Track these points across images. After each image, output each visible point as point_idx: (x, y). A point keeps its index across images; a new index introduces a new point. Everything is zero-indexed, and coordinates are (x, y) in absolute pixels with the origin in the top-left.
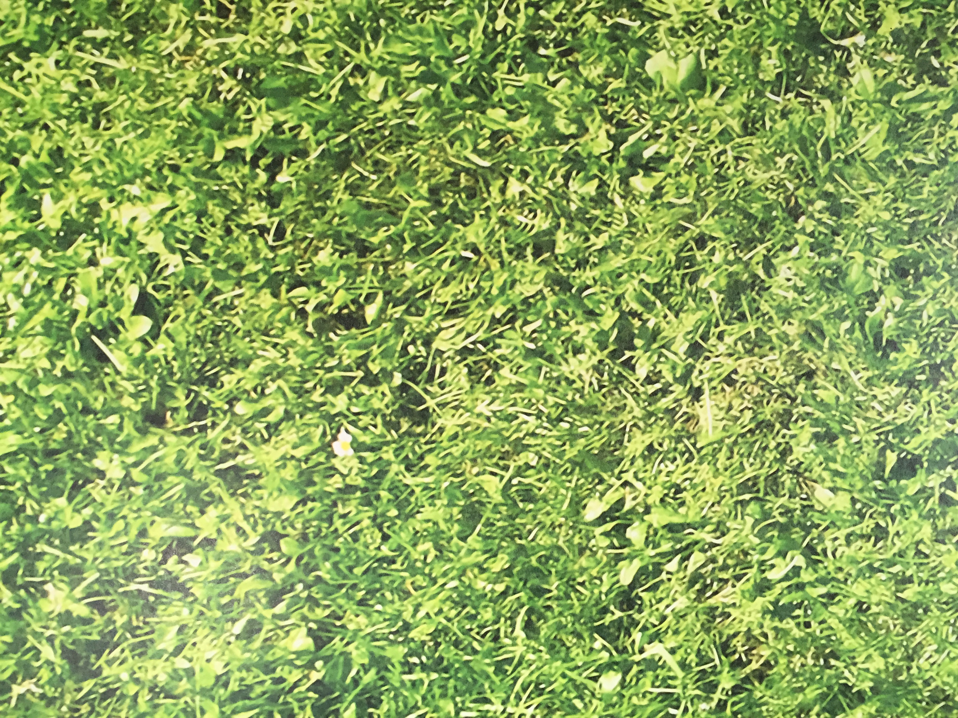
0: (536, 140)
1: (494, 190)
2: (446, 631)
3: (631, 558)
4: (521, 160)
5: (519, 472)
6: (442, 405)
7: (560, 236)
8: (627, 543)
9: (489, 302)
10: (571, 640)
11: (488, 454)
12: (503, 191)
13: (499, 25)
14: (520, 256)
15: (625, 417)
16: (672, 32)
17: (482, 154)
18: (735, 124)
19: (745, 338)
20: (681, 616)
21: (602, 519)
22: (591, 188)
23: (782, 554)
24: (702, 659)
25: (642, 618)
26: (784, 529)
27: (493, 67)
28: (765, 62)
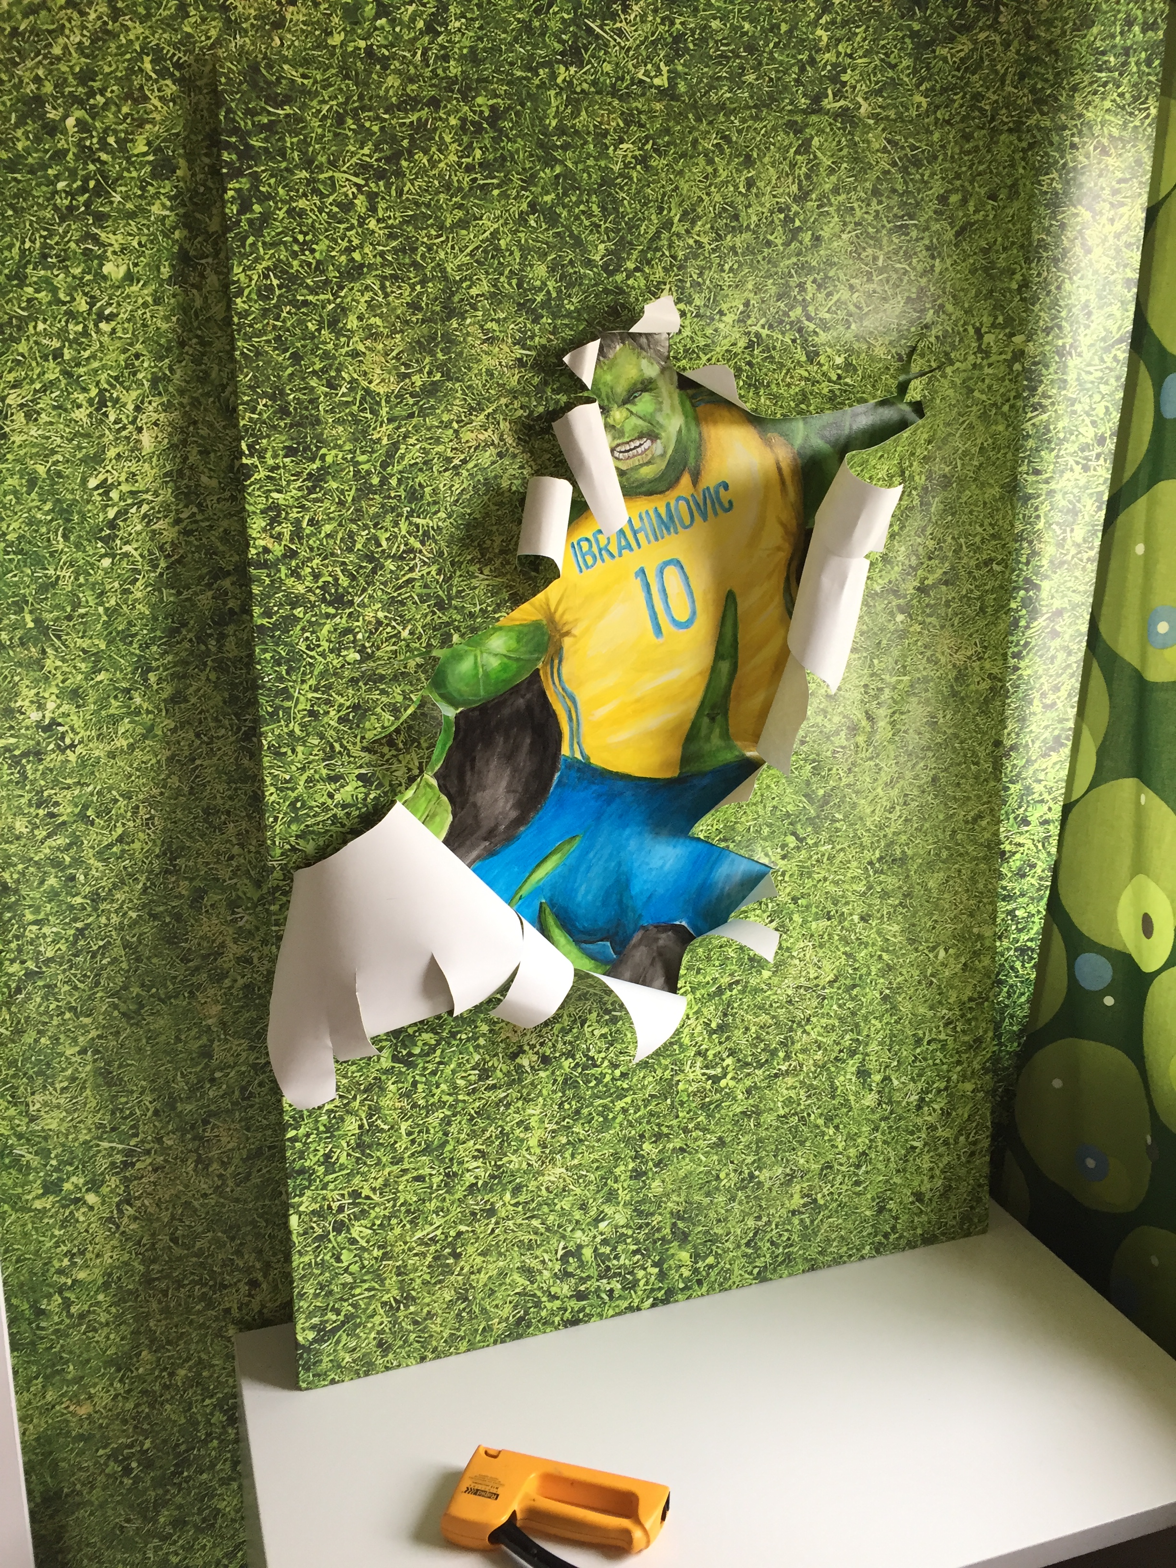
0: (50, 303)
1: (31, 327)
2: (23, 536)
3: (113, 506)
4: (43, 312)
5: (54, 464)
6: (13, 431)
7: (66, 351)
8: (111, 499)
9: (32, 382)
10: (85, 543)
11: (37, 454)
12: (35, 327)
13: (27, 246)
14: (47, 360)
15: (105, 440)
16: (114, 253)
17: (23, 309)
18: (150, 299)
19: (162, 404)
20: (139, 533)
21: (97, 488)
22: (80, 328)
23: (186, 506)
24: (151, 553)
25: (120, 533)
26: (187, 495)
27: (25, 267)
28: (162, 269)
